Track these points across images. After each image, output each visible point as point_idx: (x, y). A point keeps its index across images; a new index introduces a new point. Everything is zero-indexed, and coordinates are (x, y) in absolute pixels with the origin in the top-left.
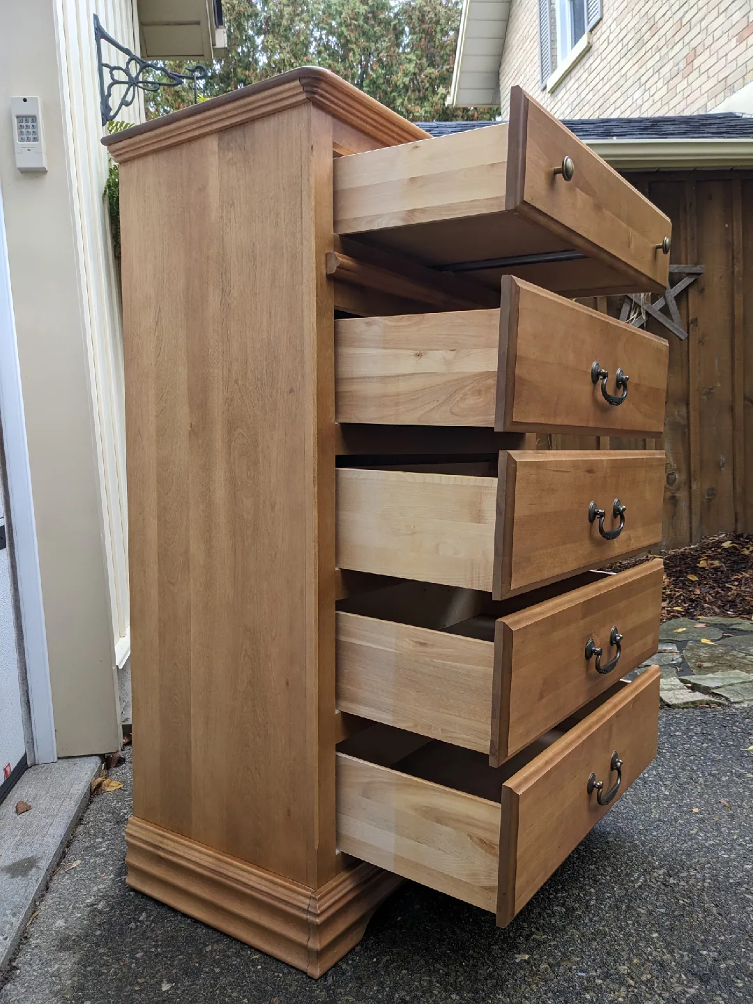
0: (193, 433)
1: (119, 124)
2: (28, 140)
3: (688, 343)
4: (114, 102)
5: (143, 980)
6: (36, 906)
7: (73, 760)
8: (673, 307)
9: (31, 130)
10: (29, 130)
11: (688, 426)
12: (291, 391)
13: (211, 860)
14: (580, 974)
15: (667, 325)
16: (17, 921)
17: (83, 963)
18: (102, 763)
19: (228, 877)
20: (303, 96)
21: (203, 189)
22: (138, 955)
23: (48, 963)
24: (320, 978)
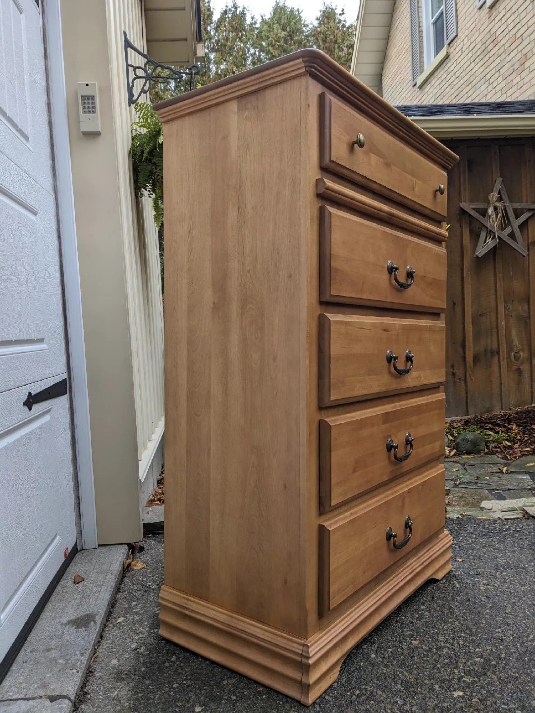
0: (216, 308)
1: (142, 105)
2: (89, 112)
3: (529, 258)
4: (136, 91)
5: (181, 704)
6: (95, 649)
7: (109, 547)
8: (517, 233)
9: (91, 106)
10: (89, 105)
11: (529, 317)
12: (290, 276)
13: (225, 617)
14: (503, 706)
15: (513, 246)
16: (84, 659)
17: (135, 690)
18: (129, 550)
19: (238, 630)
20: (304, 70)
21: (225, 138)
22: (174, 686)
23: (107, 690)
24: (312, 705)
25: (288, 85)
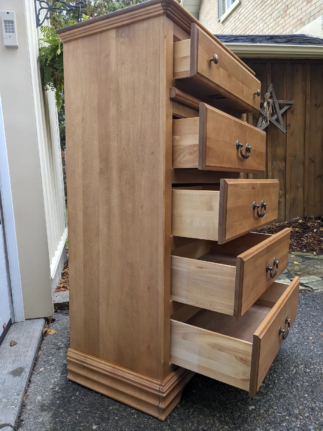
0: (101, 172)
2: (10, 32)
3: (286, 134)
4: (41, 18)
5: (84, 424)
6: (26, 390)
7: (32, 320)
8: (281, 118)
9: (11, 28)
10: (10, 27)
11: (285, 170)
12: (153, 153)
13: (110, 368)
14: (278, 414)
15: (278, 127)
16: (20, 398)
17: (54, 416)
18: (46, 321)
19: (118, 376)
20: (162, 11)
21: (108, 56)
22: (79, 412)
23: (36, 418)
24: (165, 420)
25: (151, 22)
